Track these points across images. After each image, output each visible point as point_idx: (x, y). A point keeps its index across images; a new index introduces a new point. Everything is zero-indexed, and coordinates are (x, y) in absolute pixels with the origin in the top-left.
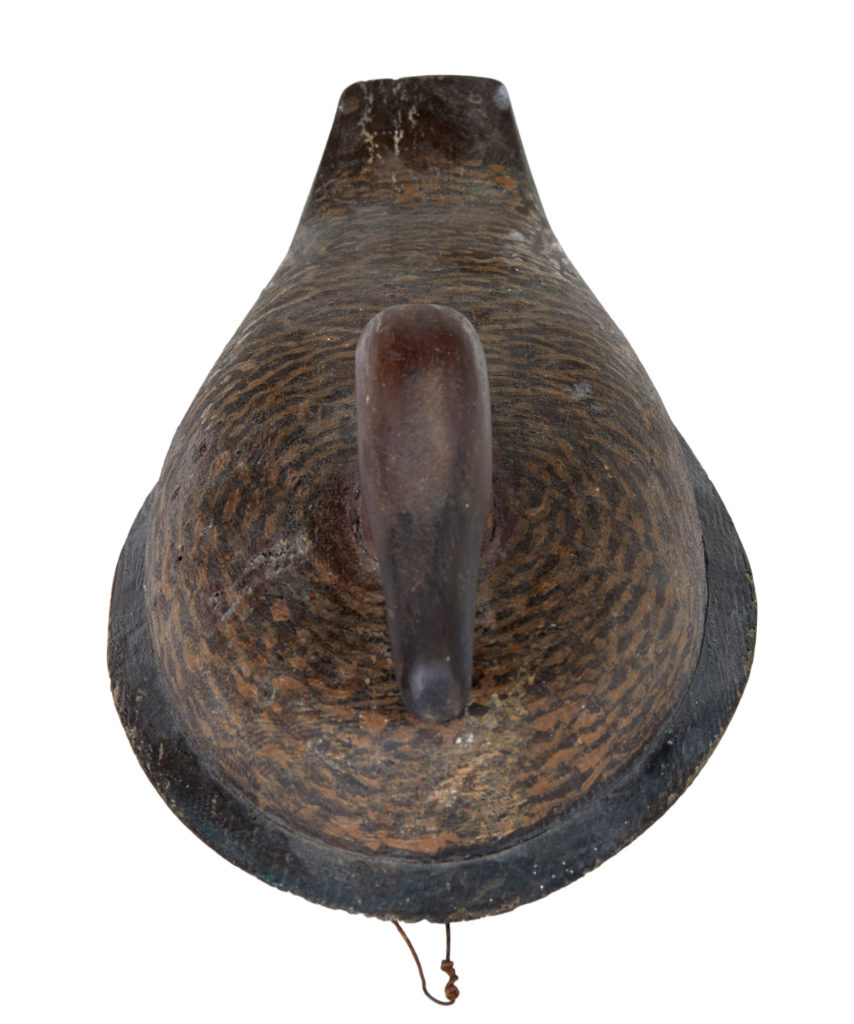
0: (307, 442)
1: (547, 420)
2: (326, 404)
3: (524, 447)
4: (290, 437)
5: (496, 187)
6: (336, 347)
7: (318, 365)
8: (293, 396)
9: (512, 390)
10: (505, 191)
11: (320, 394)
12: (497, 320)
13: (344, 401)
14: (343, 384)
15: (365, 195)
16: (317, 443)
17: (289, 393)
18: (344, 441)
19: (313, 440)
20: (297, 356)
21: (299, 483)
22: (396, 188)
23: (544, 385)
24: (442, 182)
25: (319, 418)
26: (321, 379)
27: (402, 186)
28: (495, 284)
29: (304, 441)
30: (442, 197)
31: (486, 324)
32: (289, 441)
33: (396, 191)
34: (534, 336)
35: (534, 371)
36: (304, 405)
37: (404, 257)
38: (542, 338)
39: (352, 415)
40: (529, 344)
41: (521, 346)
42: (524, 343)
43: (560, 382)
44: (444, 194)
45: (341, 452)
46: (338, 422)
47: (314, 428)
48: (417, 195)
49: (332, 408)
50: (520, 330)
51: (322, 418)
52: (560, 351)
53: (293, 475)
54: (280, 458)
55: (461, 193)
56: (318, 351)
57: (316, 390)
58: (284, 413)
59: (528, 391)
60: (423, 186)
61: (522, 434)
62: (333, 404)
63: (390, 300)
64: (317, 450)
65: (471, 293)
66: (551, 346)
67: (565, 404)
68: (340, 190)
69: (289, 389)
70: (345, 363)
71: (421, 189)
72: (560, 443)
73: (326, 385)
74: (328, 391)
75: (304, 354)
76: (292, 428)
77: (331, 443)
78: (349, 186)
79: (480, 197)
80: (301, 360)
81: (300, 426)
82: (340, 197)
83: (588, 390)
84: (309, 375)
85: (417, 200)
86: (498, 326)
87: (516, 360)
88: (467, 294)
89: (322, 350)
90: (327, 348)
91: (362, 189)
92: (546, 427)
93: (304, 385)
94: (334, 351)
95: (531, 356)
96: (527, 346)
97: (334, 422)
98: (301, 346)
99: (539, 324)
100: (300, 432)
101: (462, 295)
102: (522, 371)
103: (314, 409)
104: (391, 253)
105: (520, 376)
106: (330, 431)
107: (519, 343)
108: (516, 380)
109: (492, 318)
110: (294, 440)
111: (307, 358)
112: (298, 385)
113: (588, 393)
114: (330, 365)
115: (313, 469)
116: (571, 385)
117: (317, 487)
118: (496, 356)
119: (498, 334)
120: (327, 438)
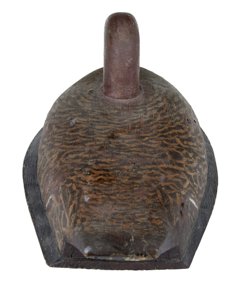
0: (156, 108)
1: (85, 110)
2: (152, 119)
3: (92, 103)
4: (162, 109)
5: (93, 227)
6: (150, 138)
7: (155, 131)
8: (162, 122)
9: (94, 120)
10: (90, 227)
11: (154, 122)
12: (98, 146)
13: (146, 120)
14: (147, 125)
15: (145, 227)
16: (153, 107)
17: (164, 123)
18: (145, 108)
19: (155, 108)
20: (163, 136)
21: (157, 97)
22: (133, 228)
23: (85, 121)
24: (114, 229)
25: (154, 115)
26: (154, 127)
27: (130, 229)
28: (97, 163)
29: (157, 108)
30: (114, 224)
31: (101, 144)
32: (161, 109)
33: (133, 227)
34: (86, 139)
35: (87, 126)
36: (159, 118)
37: (129, 179)
38: (84, 139)
39: (144, 116)
40: (88, 136)
41: (91, 135)
42: (89, 136)
43: (79, 123)
44: (114, 225)
45: (146, 104)
46: (148, 113)
47: (155, 112)
48: (124, 225)
49: (150, 118)
50: (90, 141)
51: (152, 115)
52: (78, 135)
53: (159, 99)
54: (164, 104)
55: (107, 226)
56: (156, 137)
57: (155, 124)
58: (164, 117)
59: (90, 119)
60: (122, 228)
61: (93, 107)
62: (150, 119)
63: (133, 157)
64: (153, 105)
65: (106, 158)
66: (81, 137)
67: (79, 116)
68: (155, 231)
69: (164, 125)
70: (147, 132)
71: (123, 227)
72: (82, 104)
73: (152, 125)
74: (151, 123)
75: (160, 136)
76: (161, 112)
77: (149, 107)
78: (152, 231)
79: (100, 224)
80: (161, 134)
81: (159, 112)
82: (155, 229)
83: (71, 123)
84: (158, 128)
85: (124, 223)
86: (98, 143)
87: (92, 130)
88: (107, 158)
89: (155, 137)
90: (153, 137)
91: (146, 230)
92: (85, 109)
93: (159, 125)
94: (151, 136)
95: (87, 132)
96: (88, 135)
97: (149, 114)
98: (162, 140)
99: (84, 145)
100: (159, 111)
101: (109, 157)
102: (91, 126)
103: (155, 118)
104: (133, 183)
105: (92, 125)
106: (150, 110)
107: (91, 136)
108: (93, 123)
109: (99, 146)
110: (160, 109)
111: (159, 134)
112: (161, 125)
113: (71, 122)
114: (151, 131)
115: (154, 100)
116: (76, 123)
117: (152, 96)
118: (99, 132)
119: (98, 140)
120: (150, 108)
